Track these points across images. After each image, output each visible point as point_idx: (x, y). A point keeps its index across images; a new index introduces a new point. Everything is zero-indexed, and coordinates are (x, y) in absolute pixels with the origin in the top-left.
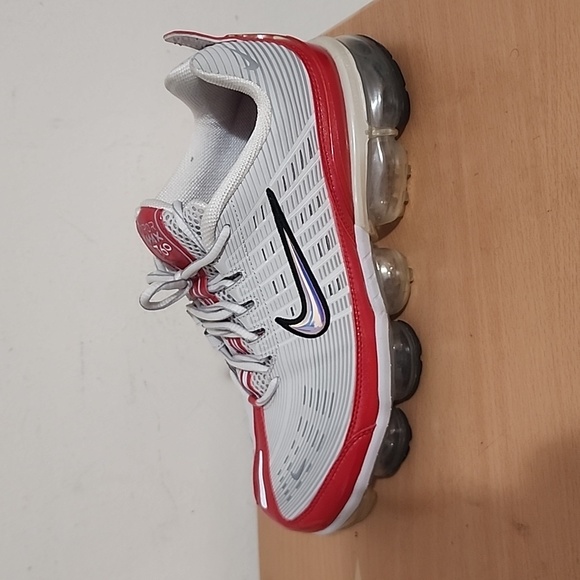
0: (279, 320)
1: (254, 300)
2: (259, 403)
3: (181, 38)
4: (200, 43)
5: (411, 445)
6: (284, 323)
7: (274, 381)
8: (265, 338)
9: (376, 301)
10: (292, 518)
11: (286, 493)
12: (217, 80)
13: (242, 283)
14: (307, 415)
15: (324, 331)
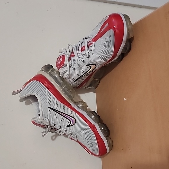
0: (67, 126)
2: (76, 140)
3: (14, 94)
4: (20, 91)
7: (75, 135)
8: (68, 131)
9: (81, 111)
10: (98, 154)
11: (94, 151)
12: (27, 95)
13: (56, 125)
14: (85, 135)
15: (76, 121)
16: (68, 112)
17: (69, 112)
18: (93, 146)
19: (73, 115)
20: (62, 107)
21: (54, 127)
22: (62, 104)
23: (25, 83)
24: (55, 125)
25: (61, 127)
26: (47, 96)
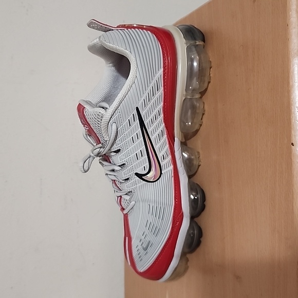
0: (137, 174)
1: (126, 163)
2: (125, 212)
4: (106, 29)
5: (202, 239)
6: (140, 176)
7: (133, 203)
8: (129, 183)
9: (181, 168)
10: (142, 271)
11: (140, 257)
13: (120, 155)
14: (151, 219)
15: (159, 179)
16: (161, 148)
17: (163, 152)
18: (145, 249)
19: (163, 163)
20: (159, 131)
21: (113, 154)
22: (164, 124)
23: (127, 23)
24: (118, 151)
25: (124, 164)
26: (152, 84)
